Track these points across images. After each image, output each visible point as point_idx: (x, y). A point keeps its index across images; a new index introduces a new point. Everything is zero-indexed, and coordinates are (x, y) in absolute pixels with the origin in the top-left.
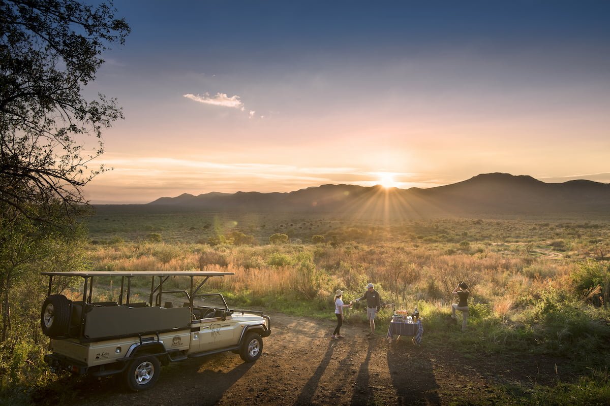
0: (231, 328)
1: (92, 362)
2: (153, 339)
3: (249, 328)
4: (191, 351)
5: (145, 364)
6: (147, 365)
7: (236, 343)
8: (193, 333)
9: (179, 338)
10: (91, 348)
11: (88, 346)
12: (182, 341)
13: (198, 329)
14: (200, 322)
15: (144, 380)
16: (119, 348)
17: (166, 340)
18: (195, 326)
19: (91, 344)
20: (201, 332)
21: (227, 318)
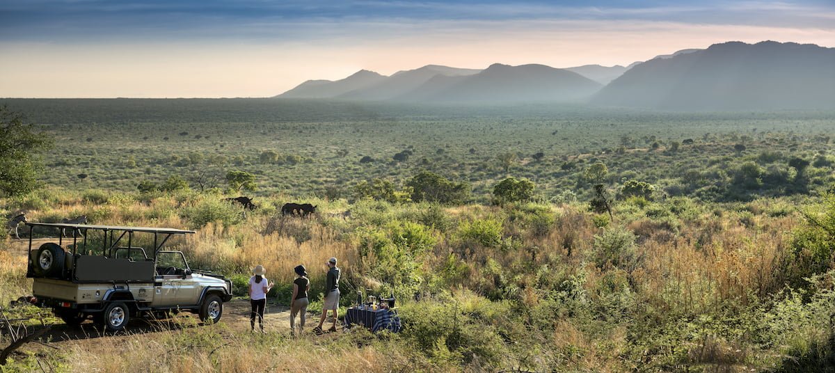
0: (192, 287)
1: (80, 301)
2: (123, 288)
3: (210, 289)
4: (154, 304)
5: (117, 308)
6: (119, 310)
7: (196, 303)
8: (156, 287)
9: (144, 290)
10: (79, 288)
11: (76, 287)
12: (146, 294)
13: (160, 284)
14: (162, 278)
15: (116, 323)
16: (98, 292)
17: (134, 289)
18: (157, 280)
19: (79, 285)
20: (163, 287)
21: (187, 276)
